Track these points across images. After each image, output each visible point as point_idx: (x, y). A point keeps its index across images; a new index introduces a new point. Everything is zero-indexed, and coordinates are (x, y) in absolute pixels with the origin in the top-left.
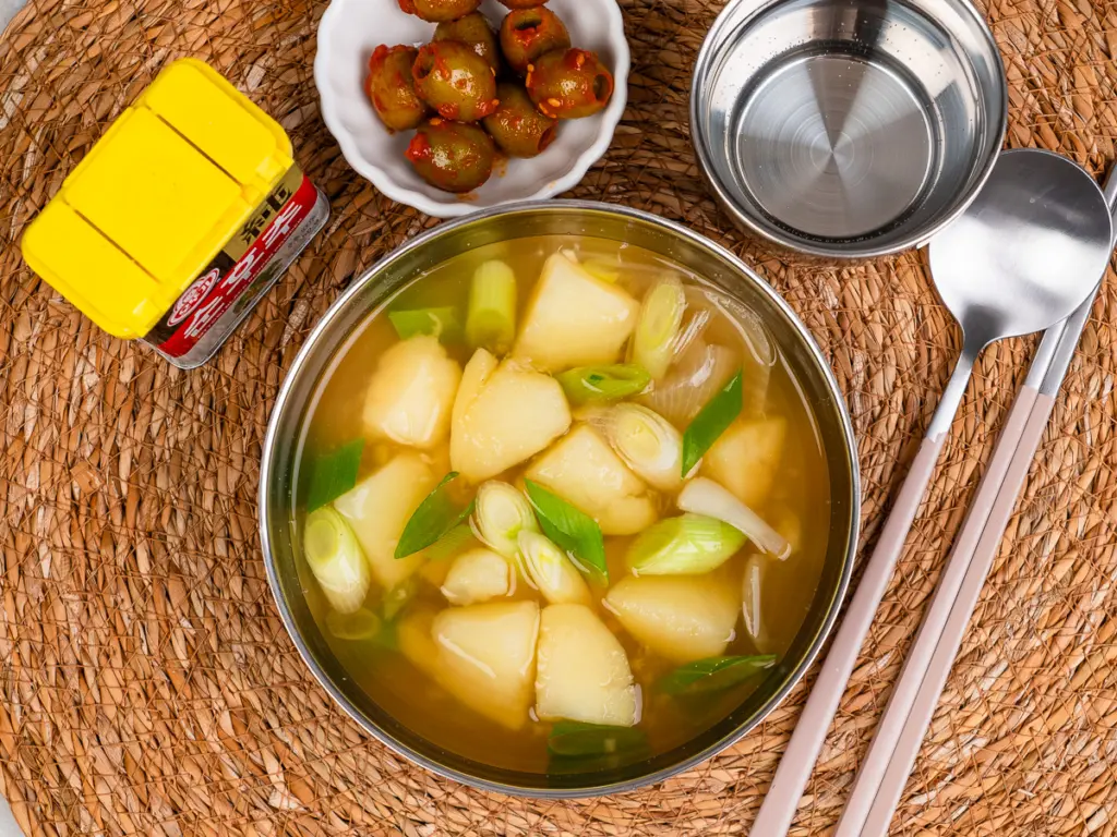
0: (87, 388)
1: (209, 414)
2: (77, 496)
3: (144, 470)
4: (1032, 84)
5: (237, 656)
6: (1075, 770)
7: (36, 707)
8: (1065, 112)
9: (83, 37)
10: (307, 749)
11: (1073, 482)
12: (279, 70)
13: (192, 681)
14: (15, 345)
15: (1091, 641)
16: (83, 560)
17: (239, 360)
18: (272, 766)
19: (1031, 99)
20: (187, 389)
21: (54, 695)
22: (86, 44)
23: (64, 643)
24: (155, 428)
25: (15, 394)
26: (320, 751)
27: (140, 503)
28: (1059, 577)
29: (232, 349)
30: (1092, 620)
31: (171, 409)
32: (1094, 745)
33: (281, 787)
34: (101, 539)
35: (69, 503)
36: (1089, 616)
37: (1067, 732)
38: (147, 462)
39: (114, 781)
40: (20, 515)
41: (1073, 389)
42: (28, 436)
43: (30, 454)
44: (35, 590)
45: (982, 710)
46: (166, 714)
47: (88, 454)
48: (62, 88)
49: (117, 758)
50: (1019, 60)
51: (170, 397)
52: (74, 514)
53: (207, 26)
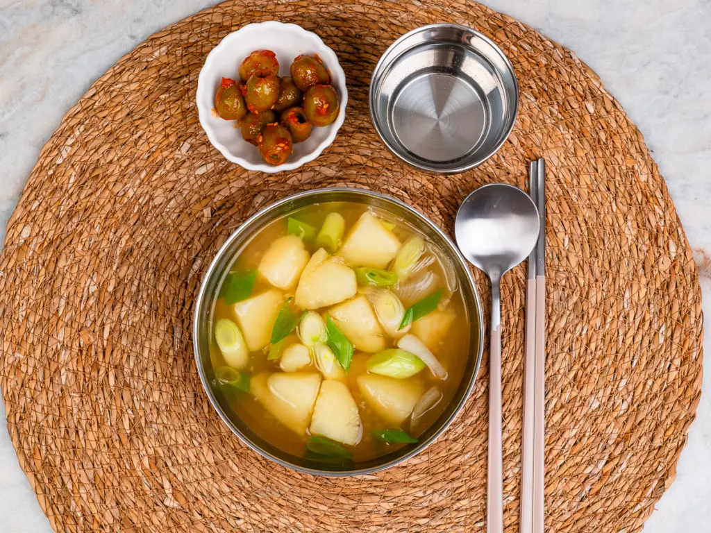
0: (91, 293)
1: (150, 310)
2: (82, 345)
3: (116, 335)
4: (559, 181)
5: (154, 430)
6: (556, 515)
7: (53, 447)
8: (574, 196)
9: (103, 121)
10: (185, 478)
11: (565, 375)
12: (197, 145)
13: (131, 440)
14: (58, 268)
15: (568, 453)
16: (82, 377)
17: (166, 285)
18: (167, 485)
19: (558, 189)
20: (140, 297)
21: (63, 443)
22: (104, 125)
23: (70, 417)
24: (123, 314)
25: (55, 293)
26: (191, 479)
27: (113, 351)
28: (555, 421)
29: (164, 279)
30: (570, 442)
31: (131, 306)
32: (566, 503)
33: (170, 496)
34: (92, 367)
35: (78, 348)
36: (568, 441)
37: (553, 496)
38: (117, 332)
39: (89, 487)
40: (53, 353)
41: (568, 330)
42: (60, 313)
43: (61, 323)
44: (58, 391)
45: (513, 483)
46: (117, 456)
47: (89, 325)
48: (90, 146)
49: (91, 476)
50: (554, 169)
51: (131, 300)
52: (79, 354)
53: (164, 121)
